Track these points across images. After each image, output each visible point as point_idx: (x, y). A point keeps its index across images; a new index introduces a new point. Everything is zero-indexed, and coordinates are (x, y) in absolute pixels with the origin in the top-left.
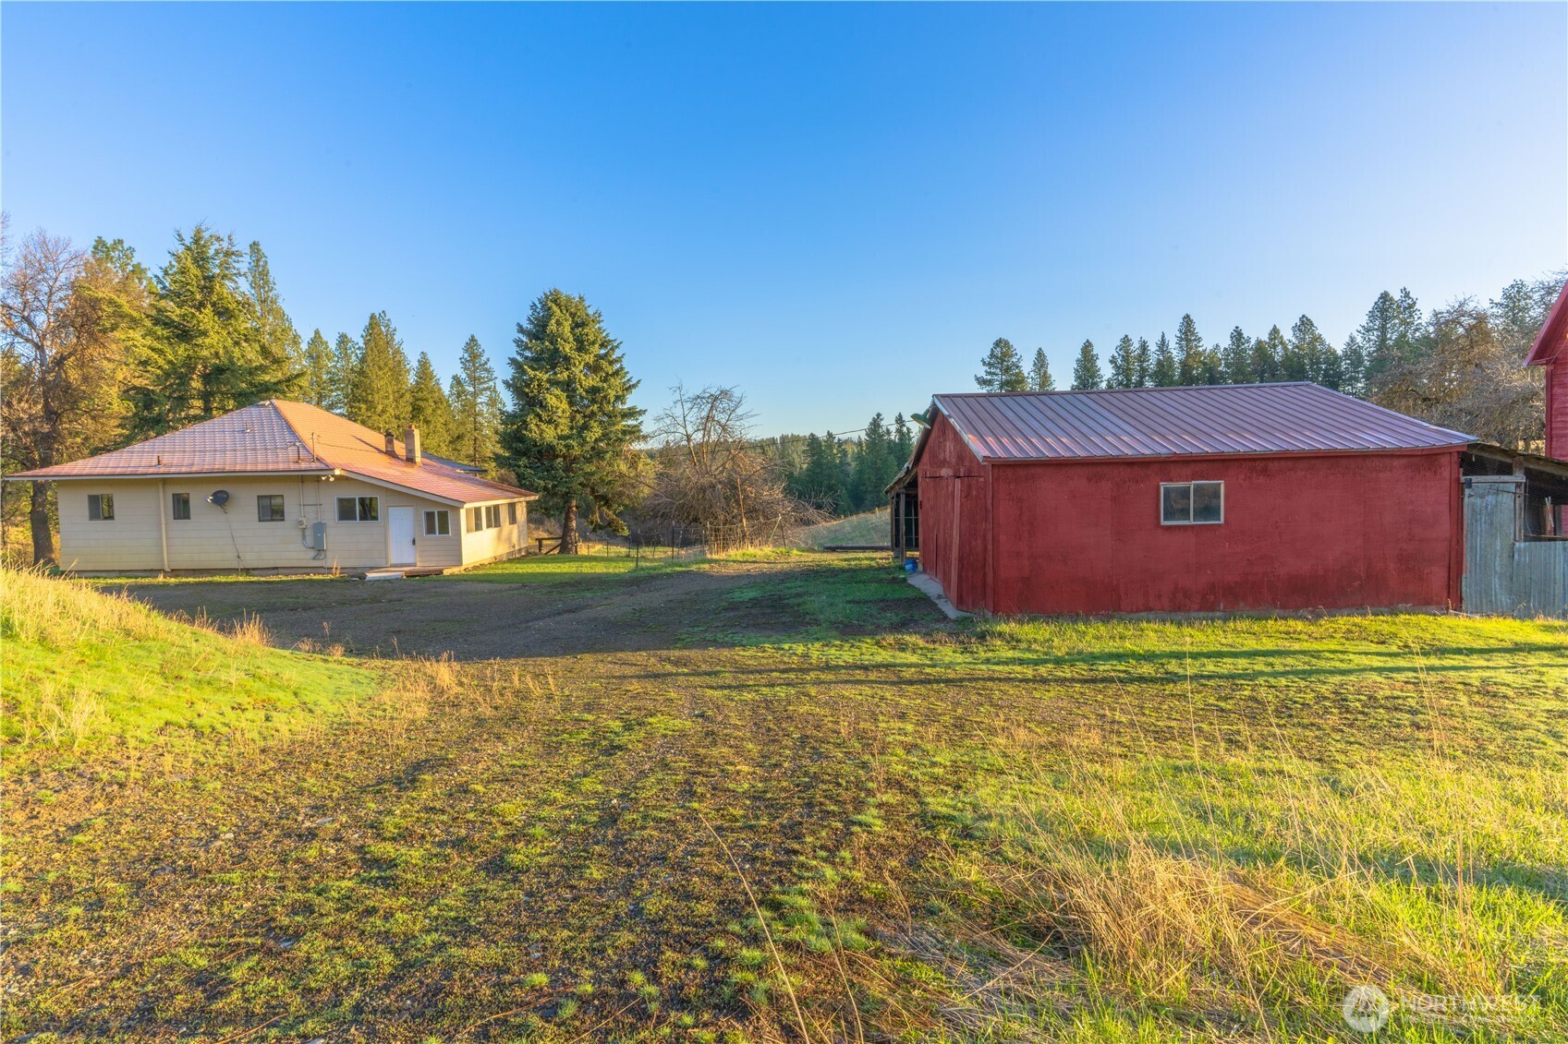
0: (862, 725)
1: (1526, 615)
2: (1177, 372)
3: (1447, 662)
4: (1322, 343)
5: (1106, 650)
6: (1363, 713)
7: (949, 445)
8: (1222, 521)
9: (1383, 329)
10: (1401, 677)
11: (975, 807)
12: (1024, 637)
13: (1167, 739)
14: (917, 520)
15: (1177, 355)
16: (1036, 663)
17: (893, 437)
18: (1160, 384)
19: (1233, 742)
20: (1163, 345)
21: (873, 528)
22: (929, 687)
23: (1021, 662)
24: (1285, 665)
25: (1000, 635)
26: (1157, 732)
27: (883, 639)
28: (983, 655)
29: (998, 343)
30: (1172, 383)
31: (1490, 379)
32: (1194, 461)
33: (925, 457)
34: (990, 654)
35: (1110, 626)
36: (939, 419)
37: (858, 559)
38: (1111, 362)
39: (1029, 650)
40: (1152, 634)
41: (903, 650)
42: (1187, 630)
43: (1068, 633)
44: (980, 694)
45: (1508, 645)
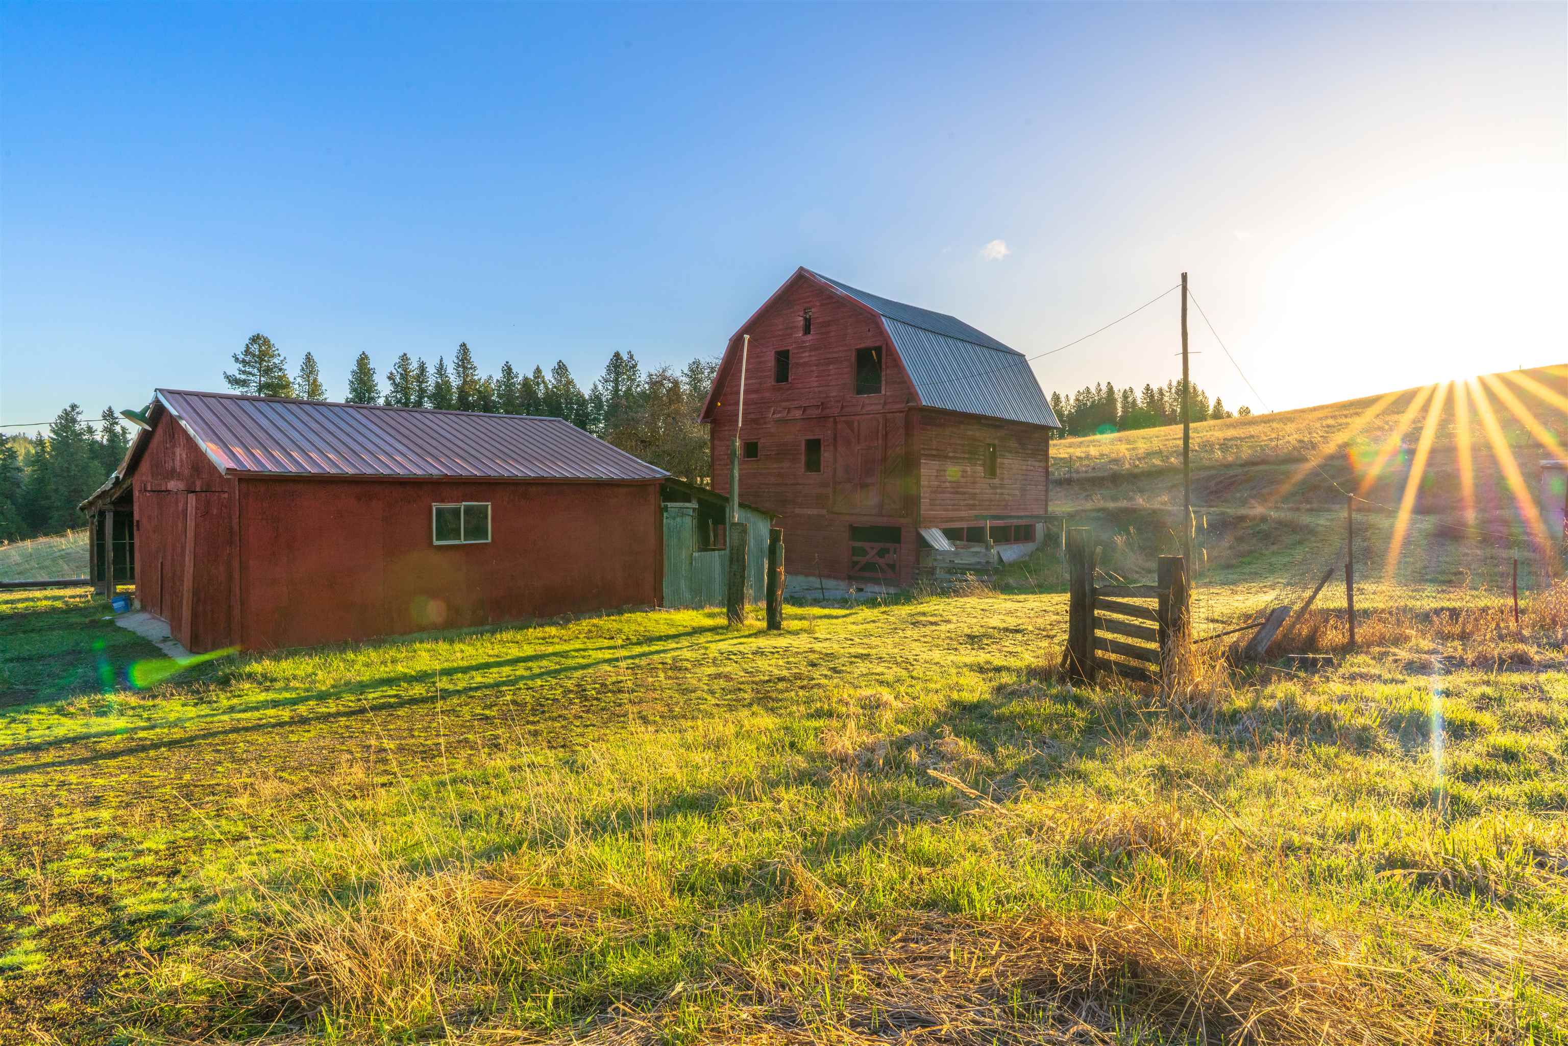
0: (21, 828)
1: (698, 607)
2: (455, 397)
3: (654, 648)
4: (574, 387)
5: (377, 677)
6: (597, 699)
7: (180, 453)
8: (490, 540)
9: (616, 381)
10: (623, 664)
11: (196, 891)
12: (280, 675)
13: (434, 757)
14: (132, 546)
15: (455, 381)
16: (294, 702)
17: (98, 437)
18: (438, 407)
19: (495, 746)
20: (441, 369)
21: (62, 557)
22: (143, 755)
23: (275, 704)
24: (541, 668)
25: (250, 677)
26: (425, 752)
27: (71, 704)
28: (225, 703)
29: (255, 339)
30: (450, 407)
31: (681, 430)
32: (464, 483)
33: (145, 466)
34: (235, 701)
35: (381, 651)
36: (164, 420)
37: (32, 600)
38: (389, 378)
39: (287, 689)
40: (424, 654)
41: (103, 714)
42: (458, 646)
43: (335, 664)
44: (218, 751)
45: (689, 630)
